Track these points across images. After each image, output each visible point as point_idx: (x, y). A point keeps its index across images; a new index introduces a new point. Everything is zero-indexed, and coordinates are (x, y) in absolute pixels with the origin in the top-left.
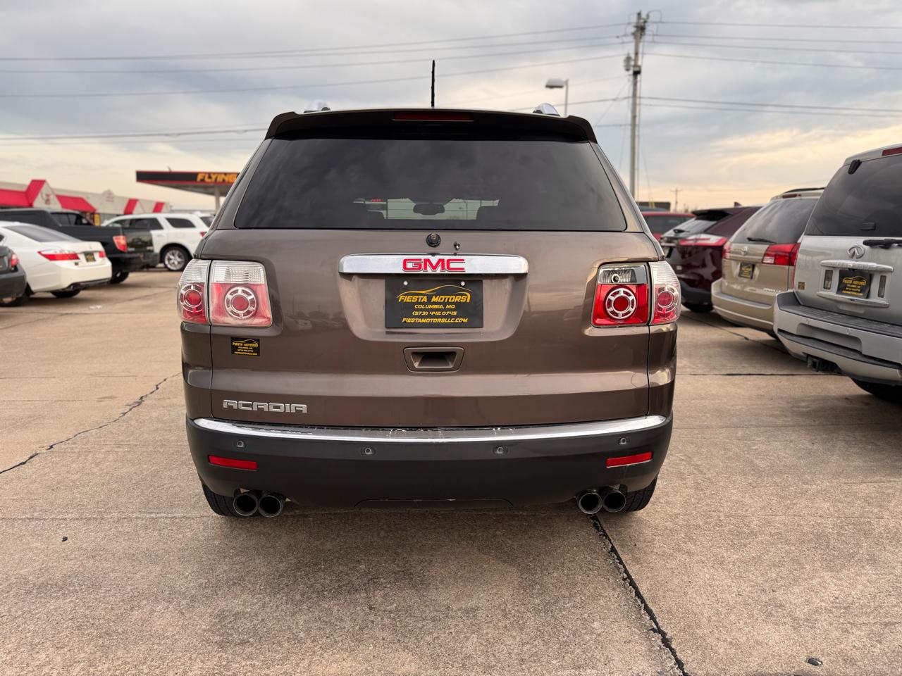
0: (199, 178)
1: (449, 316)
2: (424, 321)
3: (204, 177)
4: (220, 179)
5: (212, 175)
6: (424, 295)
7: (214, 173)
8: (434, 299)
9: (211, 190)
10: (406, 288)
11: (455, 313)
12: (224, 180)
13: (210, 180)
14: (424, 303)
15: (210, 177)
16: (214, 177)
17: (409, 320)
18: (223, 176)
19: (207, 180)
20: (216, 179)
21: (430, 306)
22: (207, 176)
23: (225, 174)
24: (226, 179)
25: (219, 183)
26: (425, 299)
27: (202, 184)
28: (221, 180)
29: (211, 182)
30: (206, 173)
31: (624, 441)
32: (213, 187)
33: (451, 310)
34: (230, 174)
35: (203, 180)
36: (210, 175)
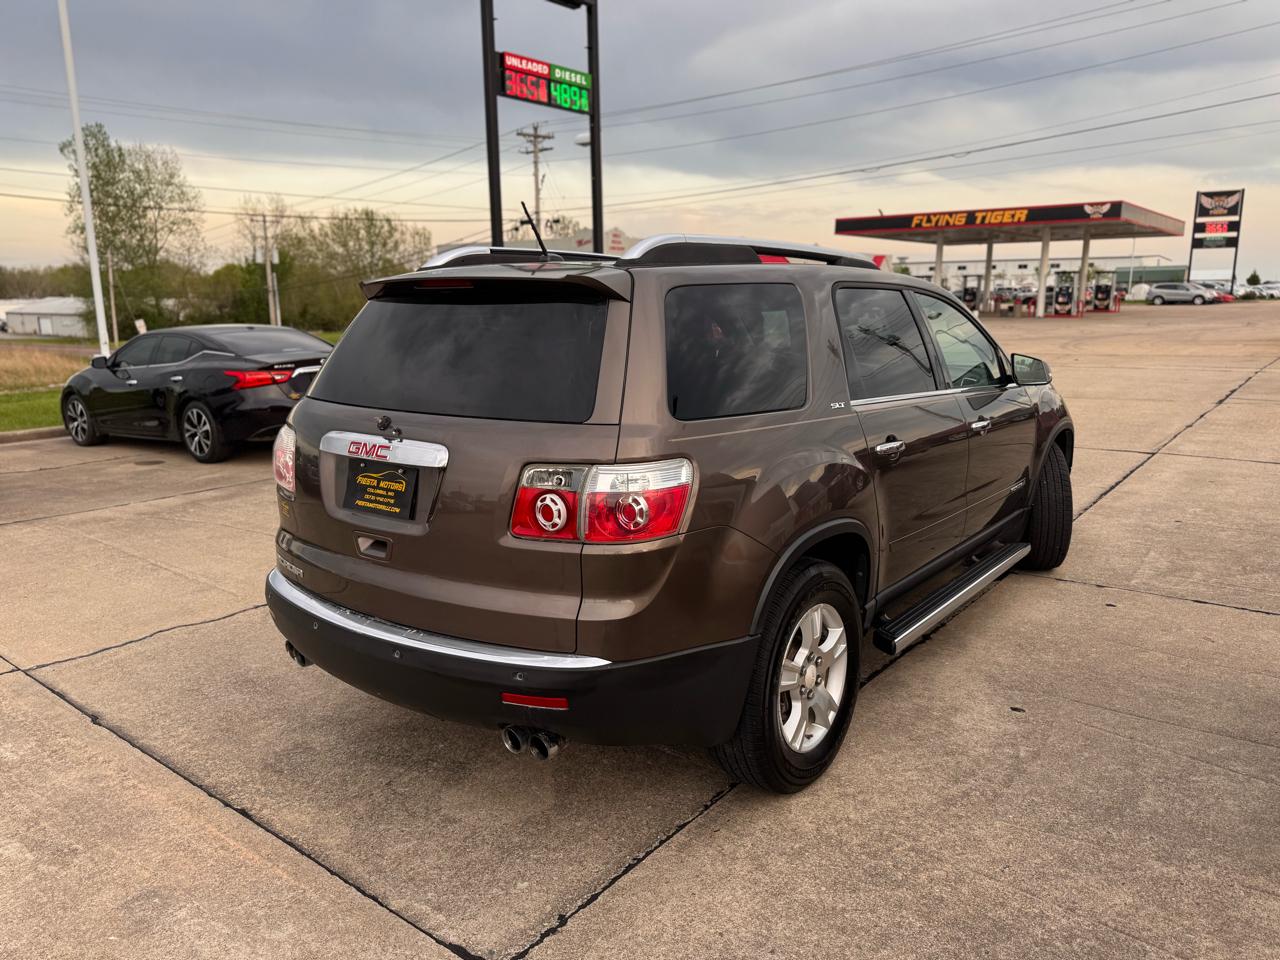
0: (915, 221)
1: (388, 504)
2: (371, 505)
3: (921, 220)
4: (942, 223)
5: (932, 217)
6: (375, 478)
7: (935, 214)
8: (382, 484)
9: (933, 238)
10: (364, 470)
11: (392, 501)
12: (948, 223)
13: (928, 225)
14: (373, 487)
15: (929, 221)
16: (934, 219)
17: (360, 503)
18: (947, 217)
19: (924, 224)
20: (937, 222)
21: (378, 491)
22: (925, 219)
23: (951, 214)
24: (951, 222)
25: (942, 227)
26: (375, 484)
27: (919, 230)
28: (944, 224)
29: (931, 227)
30: (923, 215)
31: (520, 676)
32: (935, 234)
33: (391, 497)
34: (957, 213)
35: (919, 225)
36: (929, 216)
